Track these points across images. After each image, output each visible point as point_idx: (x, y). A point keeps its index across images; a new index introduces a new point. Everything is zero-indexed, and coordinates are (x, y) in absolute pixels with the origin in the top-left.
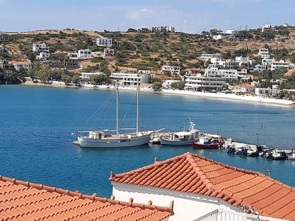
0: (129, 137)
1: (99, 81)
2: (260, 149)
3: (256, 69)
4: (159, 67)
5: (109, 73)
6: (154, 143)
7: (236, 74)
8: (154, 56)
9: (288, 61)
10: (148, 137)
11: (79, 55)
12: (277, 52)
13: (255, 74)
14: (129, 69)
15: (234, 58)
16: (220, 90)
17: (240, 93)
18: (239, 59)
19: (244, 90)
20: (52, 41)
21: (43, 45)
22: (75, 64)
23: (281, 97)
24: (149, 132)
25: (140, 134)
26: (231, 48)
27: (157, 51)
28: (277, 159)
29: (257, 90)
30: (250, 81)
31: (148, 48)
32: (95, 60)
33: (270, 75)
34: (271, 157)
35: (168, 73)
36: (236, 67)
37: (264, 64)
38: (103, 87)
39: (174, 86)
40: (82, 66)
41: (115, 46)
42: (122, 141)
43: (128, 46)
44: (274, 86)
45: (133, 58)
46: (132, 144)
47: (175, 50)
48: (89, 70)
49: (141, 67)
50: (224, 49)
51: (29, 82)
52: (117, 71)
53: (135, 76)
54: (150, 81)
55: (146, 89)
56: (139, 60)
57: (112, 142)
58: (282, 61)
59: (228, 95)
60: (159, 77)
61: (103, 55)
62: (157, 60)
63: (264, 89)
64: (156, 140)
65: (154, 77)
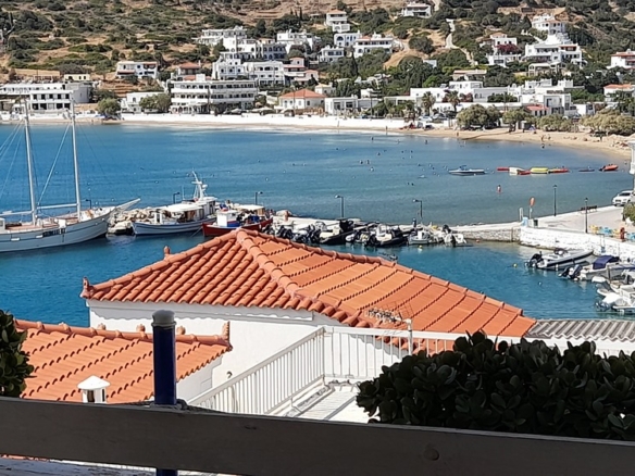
0: (62, 224)
2: (346, 227)
3: (324, 56)
4: (110, 66)
6: (119, 233)
7: (280, 71)
8: (97, 40)
9: (389, 35)
10: (104, 221)
12: (365, 16)
13: (322, 67)
14: (43, 73)
15: (273, 35)
16: (250, 108)
17: (293, 113)
18: (284, 37)
19: (300, 104)
23: (381, 115)
24: (106, 210)
25: (85, 217)
26: (265, 14)
27: (101, 29)
29: (329, 102)
30: (313, 83)
31: (81, 24)
33: (354, 67)
34: (373, 244)
35: (131, 78)
36: (279, 55)
37: (339, 46)
39: (146, 106)
41: (5, 22)
42: (45, 235)
43: (34, 22)
44: (364, 92)
45: (49, 46)
46: (69, 239)
47: (143, 24)
49: (69, 67)
50: (251, 17)
52: (14, 78)
53: (55, 88)
54: (92, 97)
56: (62, 52)
57: (24, 237)
58: (376, 37)
59: (268, 118)
60: (110, 88)
62: (102, 49)
63: (344, 100)
64: (121, 226)
65: (101, 86)
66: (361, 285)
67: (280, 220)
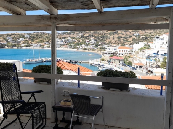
0: (38, 60)
1: (27, 46)
2: (70, 61)
3: (68, 42)
4: (43, 42)
5: (29, 44)
6: (44, 61)
7: (63, 43)
8: (41, 39)
9: (75, 40)
10: (42, 60)
11: (20, 40)
12: (72, 37)
13: (67, 43)
14: (35, 43)
15: (62, 39)
16: (59, 47)
17: (64, 48)
18: (63, 40)
19: (65, 47)
20: (12, 36)
21: (10, 37)
22: (19, 42)
23: (74, 48)
24: (43, 59)
25: (40, 59)
26: (61, 37)
27: (42, 38)
28: (74, 63)
29: (68, 47)
30: (66, 45)
31: (39, 37)
32: (25, 41)
33: (71, 43)
34: (73, 63)
35: (45, 44)
36: (62, 41)
37: (69, 41)
38: (28, 48)
39: (47, 47)
40: (22, 42)
41: (30, 37)
42: (36, 61)
43: (34, 37)
44: (72, 46)
45: (36, 40)
46: (38, 62)
47: (47, 38)
48: (24, 43)
49: (38, 42)
50: (59, 37)
51: (7, 47)
52: (31, 43)
53: (36, 45)
54: (41, 46)
55: (41, 48)
56: (37, 41)
57: (33, 62)
58: (73, 40)
59: (61, 49)
60: (43, 45)
61: (27, 39)
62: (42, 40)
63: (70, 47)
64: (44, 60)
65: (42, 45)
66: (74, 67)
67: (63, 60)
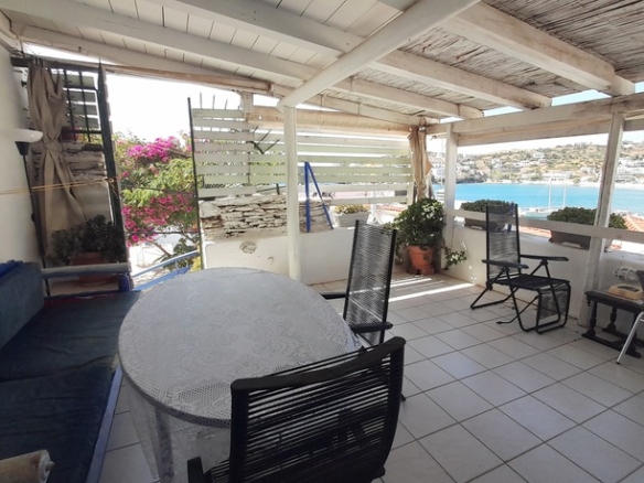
1: (534, 179)
4: (579, 168)
5: (541, 173)
8: (575, 161)
11: (521, 164)
14: (556, 171)
16: (628, 181)
20: (504, 157)
21: (498, 160)
22: (518, 170)
26: (639, 153)
27: (577, 158)
31: (571, 157)
32: (532, 166)
35: (586, 172)
38: (537, 182)
39: (589, 180)
40: (522, 170)
41: (546, 157)
43: (555, 157)
45: (559, 163)
47: (592, 157)
48: (527, 172)
49: (565, 169)
50: (633, 154)
51: (489, 181)
52: (547, 172)
53: (560, 175)
54: (571, 177)
55: (570, 183)
56: (563, 165)
59: (636, 185)
60: (578, 175)
61: (537, 163)
62: (577, 164)
65: (574, 174)
